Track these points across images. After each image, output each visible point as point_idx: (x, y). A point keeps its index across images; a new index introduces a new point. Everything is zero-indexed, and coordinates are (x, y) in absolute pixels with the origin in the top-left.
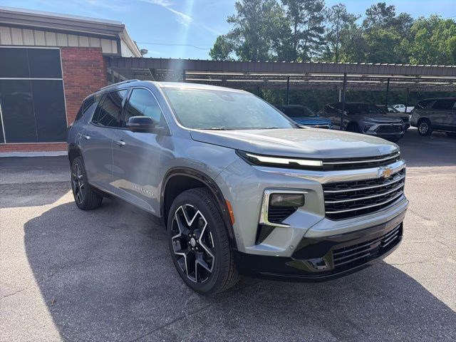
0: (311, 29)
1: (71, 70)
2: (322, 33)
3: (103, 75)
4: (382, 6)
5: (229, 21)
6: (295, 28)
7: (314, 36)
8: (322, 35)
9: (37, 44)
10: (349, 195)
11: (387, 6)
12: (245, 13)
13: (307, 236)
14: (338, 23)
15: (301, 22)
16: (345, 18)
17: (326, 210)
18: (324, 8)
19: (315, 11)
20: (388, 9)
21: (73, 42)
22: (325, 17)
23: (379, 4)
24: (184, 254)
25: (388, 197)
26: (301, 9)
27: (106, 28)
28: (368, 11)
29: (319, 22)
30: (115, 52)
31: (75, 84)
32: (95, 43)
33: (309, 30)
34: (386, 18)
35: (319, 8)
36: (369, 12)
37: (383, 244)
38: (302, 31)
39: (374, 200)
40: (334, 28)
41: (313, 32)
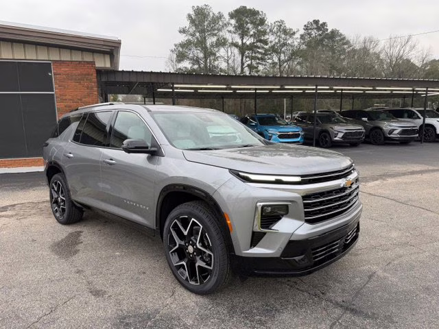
0: (257, 41)
1: (64, 84)
2: (267, 44)
3: (96, 89)
4: (316, 22)
5: (180, 32)
6: (242, 40)
7: (259, 48)
8: (266, 47)
9: (27, 58)
10: (321, 203)
11: (321, 23)
12: (195, 25)
13: (292, 239)
14: (280, 36)
15: (247, 35)
16: (285, 32)
17: (306, 217)
18: (266, 22)
19: (259, 25)
20: (322, 25)
21: (66, 56)
22: (268, 30)
23: (314, 21)
24: (184, 263)
25: (349, 202)
26: (247, 23)
27: (102, 43)
28: (305, 26)
29: (264, 35)
30: (108, 65)
31: (68, 97)
32: (88, 58)
33: (254, 43)
34: (320, 32)
35: (262, 22)
36: (306, 28)
37: (347, 240)
38: (248, 43)
39: (339, 206)
40: (277, 41)
41: (259, 44)
